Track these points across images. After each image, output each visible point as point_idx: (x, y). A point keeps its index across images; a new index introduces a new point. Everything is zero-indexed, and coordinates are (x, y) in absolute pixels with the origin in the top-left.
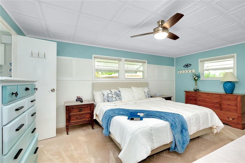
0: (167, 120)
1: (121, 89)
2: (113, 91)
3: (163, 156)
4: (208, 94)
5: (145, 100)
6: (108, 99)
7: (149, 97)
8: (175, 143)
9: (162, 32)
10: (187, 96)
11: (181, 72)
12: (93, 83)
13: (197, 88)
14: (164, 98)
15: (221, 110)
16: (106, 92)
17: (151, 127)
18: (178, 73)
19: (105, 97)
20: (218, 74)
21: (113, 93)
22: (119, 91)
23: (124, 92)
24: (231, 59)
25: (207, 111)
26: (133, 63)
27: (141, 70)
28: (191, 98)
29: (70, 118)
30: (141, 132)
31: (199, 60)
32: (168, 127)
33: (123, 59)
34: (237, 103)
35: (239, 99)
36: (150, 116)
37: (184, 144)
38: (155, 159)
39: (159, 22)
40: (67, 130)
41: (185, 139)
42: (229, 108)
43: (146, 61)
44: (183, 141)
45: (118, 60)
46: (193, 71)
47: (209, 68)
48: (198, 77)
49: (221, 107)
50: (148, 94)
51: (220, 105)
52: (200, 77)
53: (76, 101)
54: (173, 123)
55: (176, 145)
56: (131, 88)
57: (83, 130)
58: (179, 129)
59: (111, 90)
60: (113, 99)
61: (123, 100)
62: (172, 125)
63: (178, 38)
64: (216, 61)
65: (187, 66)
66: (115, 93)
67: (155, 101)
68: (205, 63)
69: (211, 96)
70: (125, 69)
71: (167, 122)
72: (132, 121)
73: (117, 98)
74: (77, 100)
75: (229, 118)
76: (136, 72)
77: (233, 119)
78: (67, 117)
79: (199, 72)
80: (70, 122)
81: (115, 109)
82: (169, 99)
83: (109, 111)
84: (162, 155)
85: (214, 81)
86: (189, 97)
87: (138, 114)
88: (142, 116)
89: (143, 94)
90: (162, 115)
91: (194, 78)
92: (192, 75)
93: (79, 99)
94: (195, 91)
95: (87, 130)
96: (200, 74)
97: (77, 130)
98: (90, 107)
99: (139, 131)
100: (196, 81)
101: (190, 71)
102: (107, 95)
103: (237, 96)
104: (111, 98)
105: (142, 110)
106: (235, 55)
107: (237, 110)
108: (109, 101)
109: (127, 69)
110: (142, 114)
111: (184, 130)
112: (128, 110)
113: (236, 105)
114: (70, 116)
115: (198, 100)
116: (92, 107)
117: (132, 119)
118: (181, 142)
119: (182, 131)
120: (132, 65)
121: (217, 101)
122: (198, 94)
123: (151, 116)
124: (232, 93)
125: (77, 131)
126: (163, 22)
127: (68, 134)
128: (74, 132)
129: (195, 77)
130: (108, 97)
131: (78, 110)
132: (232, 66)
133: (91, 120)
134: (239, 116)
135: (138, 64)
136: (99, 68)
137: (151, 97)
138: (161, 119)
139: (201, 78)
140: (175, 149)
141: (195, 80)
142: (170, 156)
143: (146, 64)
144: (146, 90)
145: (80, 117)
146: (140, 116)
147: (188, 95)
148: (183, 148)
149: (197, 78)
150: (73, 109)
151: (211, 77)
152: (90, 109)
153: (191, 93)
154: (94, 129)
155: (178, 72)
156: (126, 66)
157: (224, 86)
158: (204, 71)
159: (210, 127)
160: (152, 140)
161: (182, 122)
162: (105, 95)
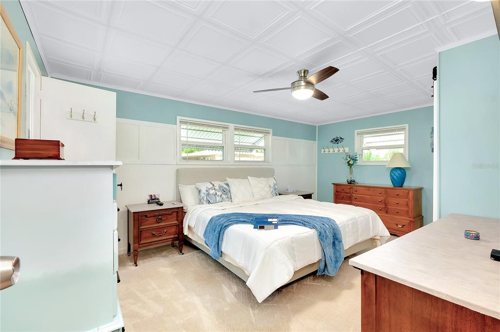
0: (314, 227)
1: (229, 181)
2: (217, 184)
3: (307, 284)
4: (369, 188)
5: (271, 200)
6: (208, 198)
7: (277, 195)
8: (325, 261)
9: (305, 88)
10: (337, 192)
11: (327, 150)
12: (177, 170)
13: (352, 179)
14: (302, 196)
15: (387, 212)
16: (204, 187)
17: (292, 238)
18: (322, 152)
19: (202, 195)
20: (383, 156)
21: (216, 188)
22: (227, 185)
23: (237, 186)
24: (402, 132)
25: (368, 214)
26: (246, 133)
27: (262, 147)
28: (343, 195)
29: (140, 234)
30: (279, 245)
31: (356, 131)
32: (315, 237)
33: (232, 126)
34: (408, 201)
35: (411, 194)
36: (288, 222)
37: (336, 262)
38: (295, 289)
39: (301, 73)
40: (136, 257)
41: (338, 254)
42: (397, 210)
43: (271, 131)
44: (336, 258)
45: (223, 127)
46: (347, 150)
47: (370, 145)
48: (353, 159)
49: (387, 208)
50: (275, 189)
51: (386, 204)
52: (357, 160)
53: (149, 203)
54: (323, 231)
55: (326, 265)
56: (248, 178)
57: (163, 256)
58: (330, 240)
59: (212, 182)
60: (218, 199)
61: (235, 200)
62: (320, 234)
63: (327, 97)
64: (381, 134)
65: (337, 140)
66: (220, 187)
67: (287, 200)
68: (364, 136)
69: (373, 190)
70: (235, 143)
71: (314, 230)
72: (262, 231)
73: (224, 196)
74: (151, 201)
75: (397, 225)
76: (251, 149)
77: (403, 226)
78: (135, 234)
79: (355, 152)
80: (141, 243)
81: (228, 214)
82: (308, 196)
83: (218, 218)
84: (305, 283)
85: (378, 167)
86: (339, 193)
87: (270, 220)
88: (276, 222)
89: (267, 189)
90: (306, 220)
91: (348, 162)
92: (345, 156)
93: (153, 200)
94: (348, 183)
95: (170, 256)
96: (356, 155)
97: (151, 257)
98: (177, 213)
99: (276, 243)
100: (351, 167)
101: (341, 150)
102: (206, 191)
103: (409, 190)
104: (213, 196)
105: (274, 215)
106: (407, 126)
107: (408, 211)
108: (209, 203)
109: (238, 143)
110: (276, 220)
111: (336, 242)
112: (251, 215)
113: (407, 205)
114: (141, 231)
115: (353, 198)
116: (179, 213)
117: (262, 228)
118: (333, 259)
119: (334, 243)
120: (246, 137)
121: (381, 198)
122: (353, 187)
123: (290, 222)
124: (401, 186)
125: (152, 259)
126: (307, 72)
127: (137, 266)
128: (146, 260)
129: (349, 159)
130: (208, 194)
131: (155, 220)
132: (402, 143)
133: (179, 237)
134: (411, 221)
135: (255, 135)
136: (189, 142)
137: (280, 195)
138: (305, 225)
139: (359, 163)
140: (324, 271)
141: (349, 165)
142: (317, 284)
143: (270, 136)
144: (272, 181)
145: (159, 233)
146: (273, 223)
147: (339, 191)
148: (335, 268)
149: (352, 161)
150: (147, 219)
151: (373, 160)
152: (176, 218)
153: (343, 187)
154: (183, 254)
155: (323, 150)
156: (236, 138)
157: (391, 175)
158: (363, 151)
159: (371, 237)
160: (293, 257)
161: (334, 229)
162: (202, 192)
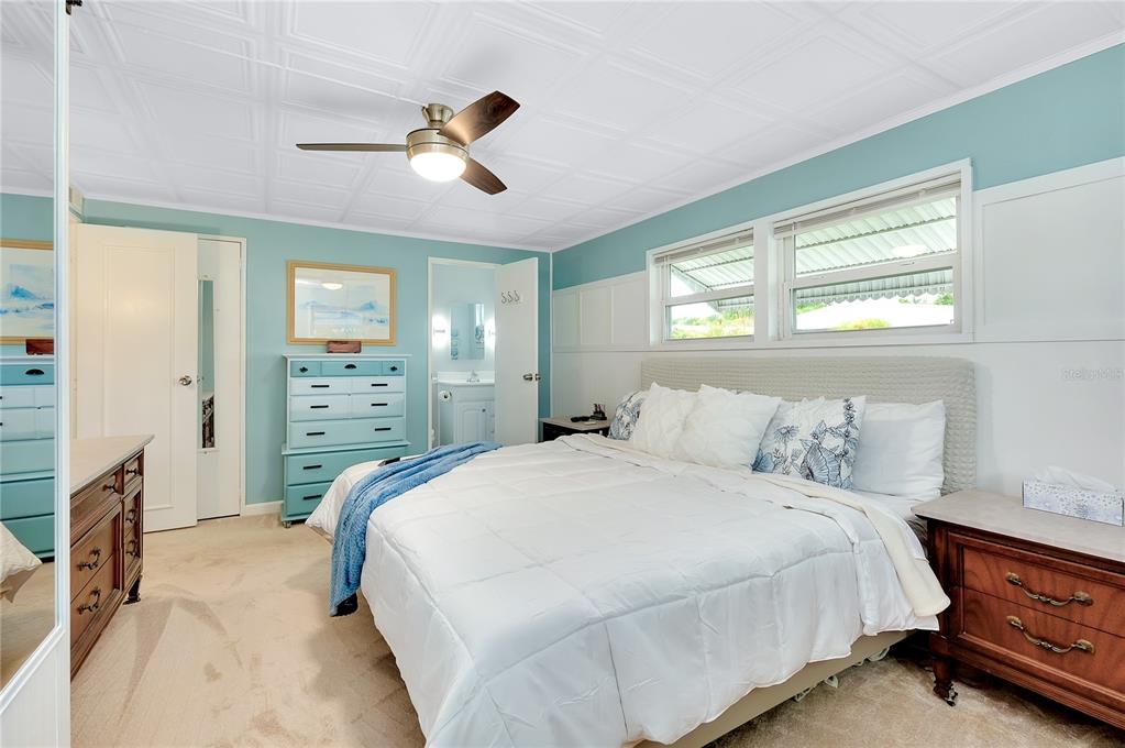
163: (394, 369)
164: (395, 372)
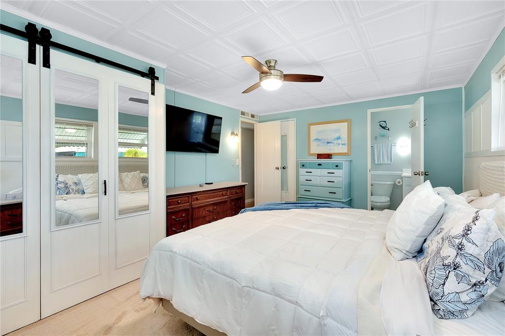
163: (337, 166)
164: (337, 168)
